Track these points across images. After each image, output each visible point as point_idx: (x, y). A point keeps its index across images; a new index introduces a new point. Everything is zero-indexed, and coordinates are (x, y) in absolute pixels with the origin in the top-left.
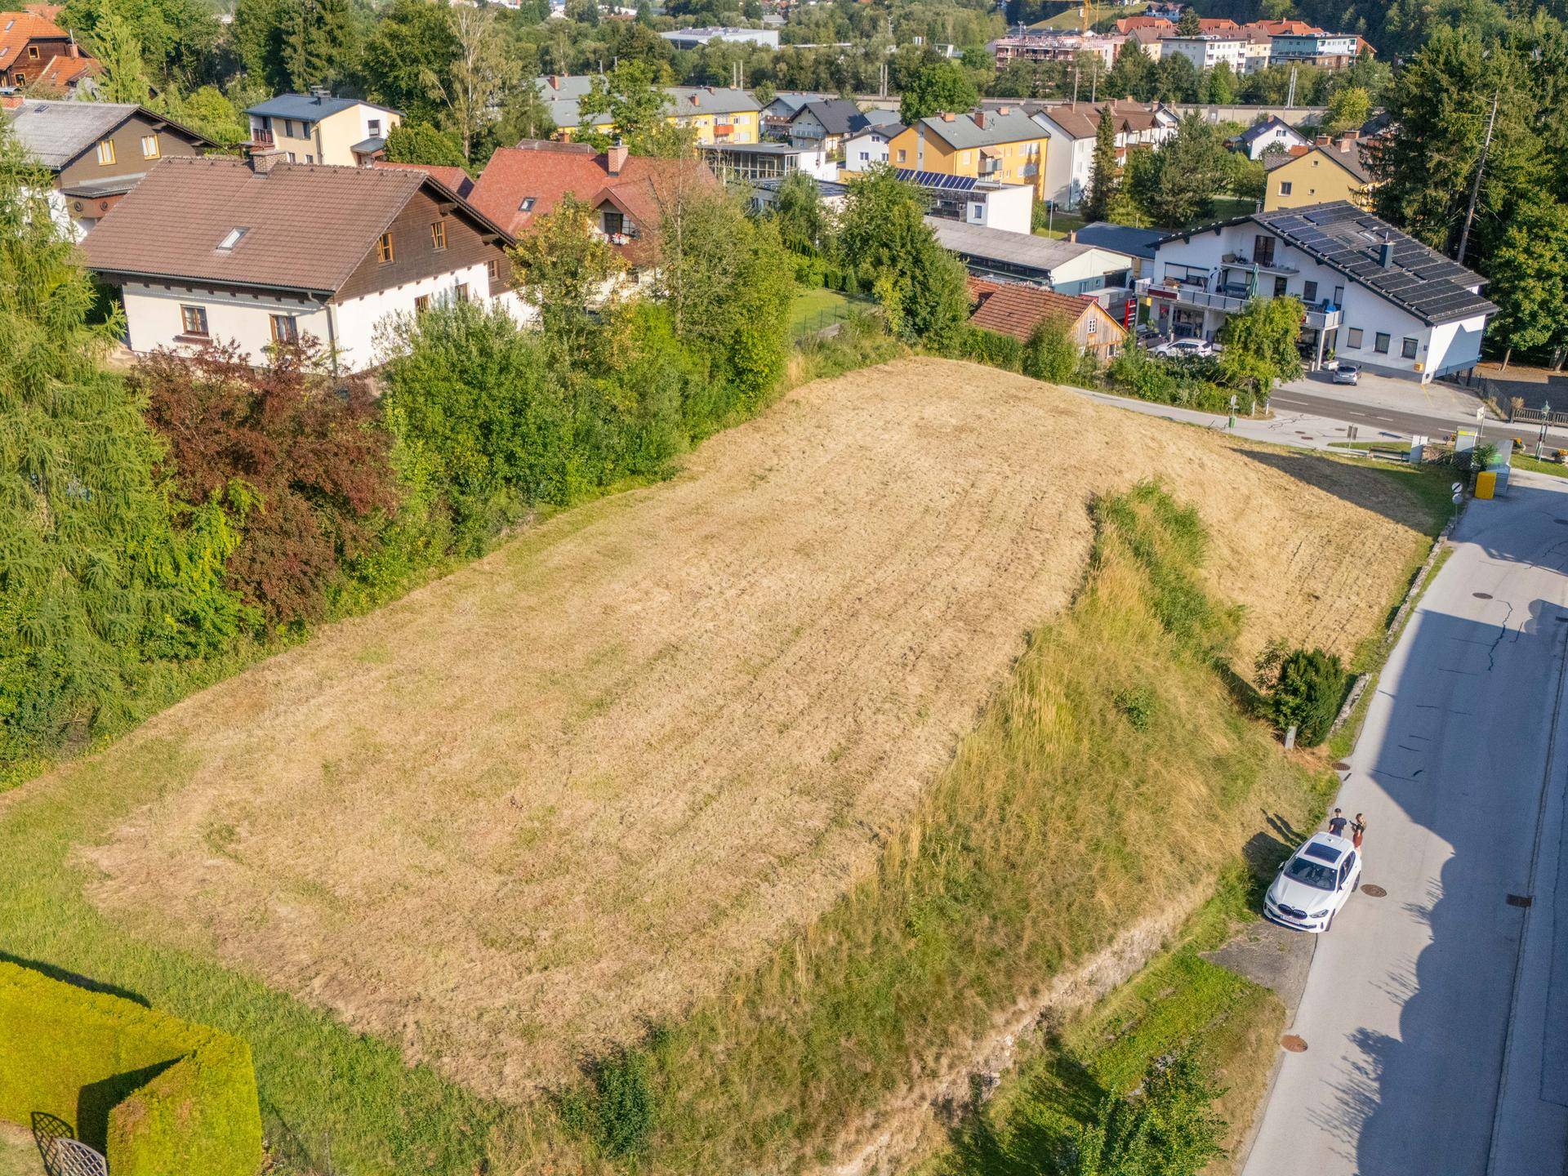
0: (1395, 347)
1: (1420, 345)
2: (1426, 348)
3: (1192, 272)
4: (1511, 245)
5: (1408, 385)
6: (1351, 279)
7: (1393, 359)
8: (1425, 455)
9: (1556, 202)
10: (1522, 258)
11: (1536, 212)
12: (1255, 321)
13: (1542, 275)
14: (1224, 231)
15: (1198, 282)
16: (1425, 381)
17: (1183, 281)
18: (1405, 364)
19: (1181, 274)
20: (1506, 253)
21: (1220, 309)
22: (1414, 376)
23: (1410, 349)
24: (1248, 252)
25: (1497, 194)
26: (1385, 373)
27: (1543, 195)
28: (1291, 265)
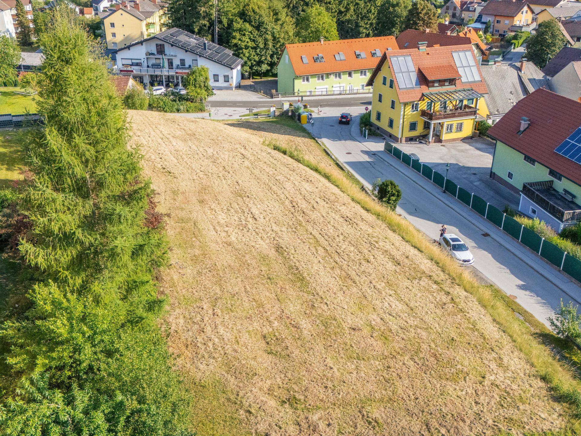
0: (221, 79)
1: (230, 77)
2: (232, 78)
3: (133, 61)
4: (234, 38)
5: (229, 92)
6: (200, 56)
7: (221, 83)
8: (276, 114)
9: (243, 22)
10: (240, 42)
11: (239, 26)
12: (196, 76)
13: (247, 47)
14: (144, 43)
15: (137, 64)
16: (234, 89)
17: (131, 65)
18: (226, 84)
19: (129, 62)
20: (234, 41)
21: (153, 74)
22: (229, 88)
23: (227, 79)
24: (154, 51)
25: (225, 21)
26: (220, 89)
27: (239, 20)
28: (173, 54)
